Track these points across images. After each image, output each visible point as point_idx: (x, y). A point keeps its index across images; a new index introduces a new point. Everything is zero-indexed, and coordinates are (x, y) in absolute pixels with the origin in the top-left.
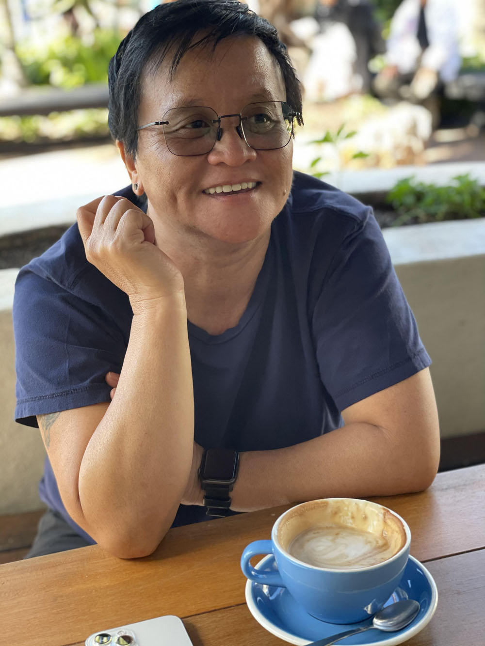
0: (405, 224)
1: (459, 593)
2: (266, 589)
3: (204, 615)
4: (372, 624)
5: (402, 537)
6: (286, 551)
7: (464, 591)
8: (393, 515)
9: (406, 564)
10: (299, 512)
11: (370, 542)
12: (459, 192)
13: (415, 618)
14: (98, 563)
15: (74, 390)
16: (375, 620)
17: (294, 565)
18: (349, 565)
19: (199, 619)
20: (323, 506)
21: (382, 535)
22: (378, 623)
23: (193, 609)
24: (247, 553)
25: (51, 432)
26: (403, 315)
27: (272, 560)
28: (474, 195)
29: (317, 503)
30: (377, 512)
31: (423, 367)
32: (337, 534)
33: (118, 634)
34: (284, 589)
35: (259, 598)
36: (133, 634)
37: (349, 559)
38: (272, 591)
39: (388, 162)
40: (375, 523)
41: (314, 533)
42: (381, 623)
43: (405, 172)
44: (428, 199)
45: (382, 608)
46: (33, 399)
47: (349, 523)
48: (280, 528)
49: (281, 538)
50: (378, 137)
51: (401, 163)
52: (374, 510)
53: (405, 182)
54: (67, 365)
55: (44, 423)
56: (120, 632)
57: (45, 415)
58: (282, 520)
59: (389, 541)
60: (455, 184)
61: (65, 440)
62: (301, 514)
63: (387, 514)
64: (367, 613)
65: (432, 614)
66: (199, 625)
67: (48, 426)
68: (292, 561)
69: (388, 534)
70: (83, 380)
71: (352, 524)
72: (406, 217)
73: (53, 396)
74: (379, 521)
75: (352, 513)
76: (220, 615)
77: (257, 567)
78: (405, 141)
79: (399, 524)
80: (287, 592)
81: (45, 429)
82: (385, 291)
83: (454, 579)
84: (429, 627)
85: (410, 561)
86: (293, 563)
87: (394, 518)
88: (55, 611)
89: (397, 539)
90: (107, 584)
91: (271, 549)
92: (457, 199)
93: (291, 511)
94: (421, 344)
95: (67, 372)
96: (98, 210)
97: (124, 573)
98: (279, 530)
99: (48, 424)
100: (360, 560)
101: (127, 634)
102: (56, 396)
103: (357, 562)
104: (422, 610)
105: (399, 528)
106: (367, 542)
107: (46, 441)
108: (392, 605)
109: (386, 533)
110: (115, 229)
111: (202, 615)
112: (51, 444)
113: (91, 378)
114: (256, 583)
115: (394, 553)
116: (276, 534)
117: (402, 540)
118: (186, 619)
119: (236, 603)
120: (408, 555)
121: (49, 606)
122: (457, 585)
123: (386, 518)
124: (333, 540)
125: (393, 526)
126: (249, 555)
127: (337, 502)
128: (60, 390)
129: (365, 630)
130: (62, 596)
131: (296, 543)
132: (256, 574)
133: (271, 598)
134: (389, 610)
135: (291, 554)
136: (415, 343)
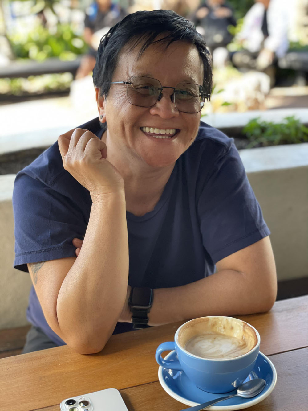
0: (254, 147)
1: (290, 375)
2: (171, 372)
3: (133, 388)
4: (236, 393)
5: (255, 339)
6: (183, 347)
7: (293, 374)
8: (249, 326)
9: (257, 356)
10: (191, 325)
11: (235, 343)
12: (288, 127)
13: (263, 390)
14: (67, 356)
15: (54, 248)
16: (238, 391)
17: (189, 357)
18: (222, 357)
19: (130, 391)
20: (206, 321)
21: (243, 339)
22: (240, 393)
23: (126, 385)
24: (160, 350)
25: (38, 275)
26: (253, 204)
27: (175, 354)
28: (297, 129)
29: (202, 319)
30: (239, 324)
31: (266, 235)
32: (215, 338)
33: (80, 399)
34: (182, 372)
35: (166, 377)
36: (89, 400)
37: (222, 353)
38: (174, 373)
39: (243, 108)
40: (238, 331)
41: (201, 338)
42: (242, 393)
43: (254, 115)
44: (269, 132)
45: (243, 384)
46: (26, 254)
47: (222, 331)
48: (179, 334)
49: (181, 340)
50: (237, 92)
51: (251, 109)
52: (237, 323)
53: (254, 121)
54: (50, 233)
55: (34, 269)
56: (81, 398)
57: (34, 263)
58: (181, 329)
59: (247, 342)
60: (285, 122)
61: (47, 280)
62: (192, 326)
63: (245, 326)
64: (234, 387)
65: (273, 387)
66: (130, 394)
67: (36, 271)
68: (187, 354)
69: (246, 338)
70: (59, 242)
71: (224, 332)
72: (255, 143)
73: (39, 252)
74: (240, 330)
75: (224, 325)
76: (142, 388)
77: (165, 358)
78: (253, 95)
79: (253, 332)
80: (184, 374)
81: (34, 272)
82: (242, 189)
83: (287, 366)
84: (271, 395)
85: (260, 355)
86: (188, 356)
87: (250, 328)
88: (41, 386)
89: (251, 341)
90: (73, 369)
91: (174, 347)
92: (287, 131)
93: (186, 324)
94: (264, 222)
95: (49, 237)
96: (72, 137)
97: (83, 363)
98: (179, 336)
99: (36, 269)
100: (229, 354)
101: (86, 400)
102: (42, 252)
103: (227, 355)
104: (267, 385)
105: (253, 334)
106: (233, 343)
107: (34, 280)
108: (249, 382)
109: (245, 337)
110: (84, 150)
111: (131, 388)
112: (38, 282)
113: (64, 241)
114: (165, 369)
115: (250, 350)
116: (177, 338)
117: (255, 342)
118: (122, 391)
119: (152, 381)
120: (258, 352)
121: (36, 383)
122: (289, 370)
123: (245, 328)
124: (212, 342)
125: (249, 333)
126: (160, 351)
127: (215, 318)
128: (44, 248)
129: (232, 397)
130: (44, 377)
131: (189, 344)
132: (165, 362)
133: (174, 378)
134: (247, 385)
135: (187, 350)
136: (261, 221)
